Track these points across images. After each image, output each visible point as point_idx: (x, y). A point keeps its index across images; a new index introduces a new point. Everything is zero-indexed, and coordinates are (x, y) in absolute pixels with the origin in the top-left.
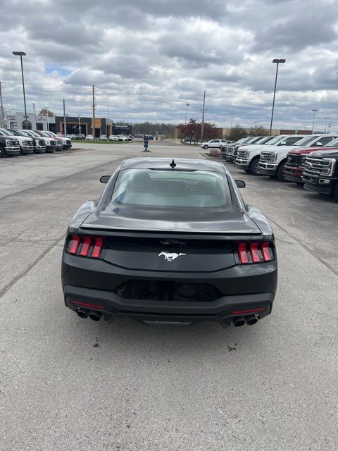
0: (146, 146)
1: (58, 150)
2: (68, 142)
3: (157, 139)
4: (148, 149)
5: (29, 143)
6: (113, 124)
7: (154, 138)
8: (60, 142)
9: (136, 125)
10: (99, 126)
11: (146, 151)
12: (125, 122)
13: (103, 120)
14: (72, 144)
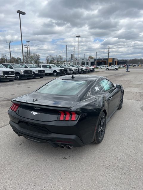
0: (127, 69)
1: (88, 72)
2: (93, 69)
3: (138, 66)
4: (129, 71)
5: (76, 70)
6: (118, 60)
7: (137, 66)
8: (90, 69)
9: (130, 60)
10: (111, 62)
11: (127, 71)
12: (125, 59)
13: (113, 59)
14: (95, 70)
